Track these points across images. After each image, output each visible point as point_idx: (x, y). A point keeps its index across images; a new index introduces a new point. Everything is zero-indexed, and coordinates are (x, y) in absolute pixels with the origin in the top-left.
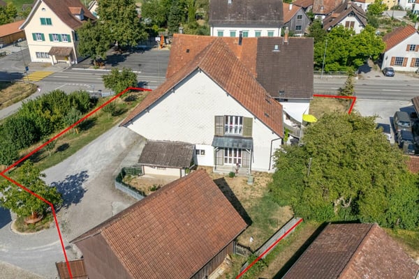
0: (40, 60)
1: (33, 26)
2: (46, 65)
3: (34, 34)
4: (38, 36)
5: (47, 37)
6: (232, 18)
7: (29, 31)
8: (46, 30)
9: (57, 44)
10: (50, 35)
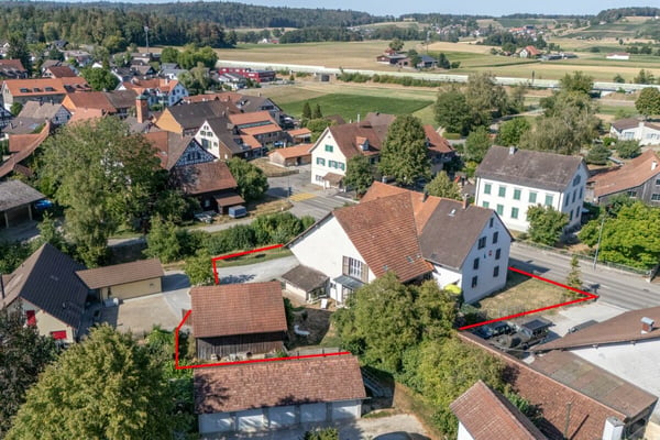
0: (318, 183)
1: (319, 152)
2: (320, 188)
3: (318, 159)
4: (321, 161)
5: (327, 163)
6: (505, 171)
7: (315, 155)
8: (328, 156)
9: (333, 170)
10: (330, 162)
